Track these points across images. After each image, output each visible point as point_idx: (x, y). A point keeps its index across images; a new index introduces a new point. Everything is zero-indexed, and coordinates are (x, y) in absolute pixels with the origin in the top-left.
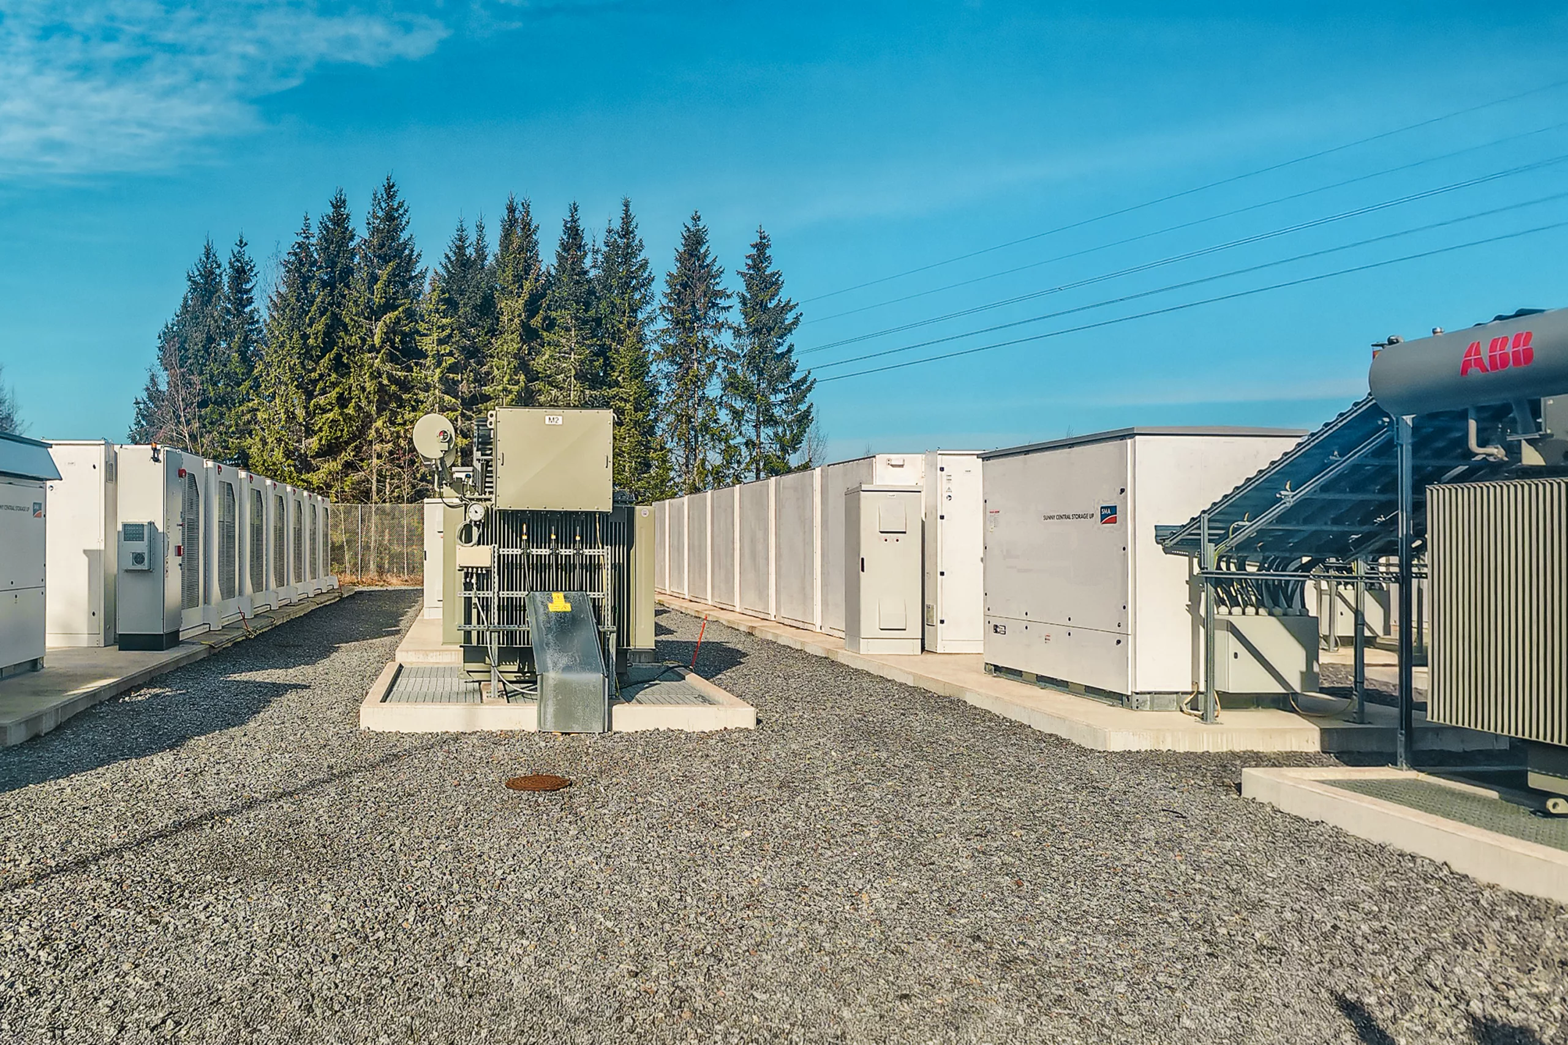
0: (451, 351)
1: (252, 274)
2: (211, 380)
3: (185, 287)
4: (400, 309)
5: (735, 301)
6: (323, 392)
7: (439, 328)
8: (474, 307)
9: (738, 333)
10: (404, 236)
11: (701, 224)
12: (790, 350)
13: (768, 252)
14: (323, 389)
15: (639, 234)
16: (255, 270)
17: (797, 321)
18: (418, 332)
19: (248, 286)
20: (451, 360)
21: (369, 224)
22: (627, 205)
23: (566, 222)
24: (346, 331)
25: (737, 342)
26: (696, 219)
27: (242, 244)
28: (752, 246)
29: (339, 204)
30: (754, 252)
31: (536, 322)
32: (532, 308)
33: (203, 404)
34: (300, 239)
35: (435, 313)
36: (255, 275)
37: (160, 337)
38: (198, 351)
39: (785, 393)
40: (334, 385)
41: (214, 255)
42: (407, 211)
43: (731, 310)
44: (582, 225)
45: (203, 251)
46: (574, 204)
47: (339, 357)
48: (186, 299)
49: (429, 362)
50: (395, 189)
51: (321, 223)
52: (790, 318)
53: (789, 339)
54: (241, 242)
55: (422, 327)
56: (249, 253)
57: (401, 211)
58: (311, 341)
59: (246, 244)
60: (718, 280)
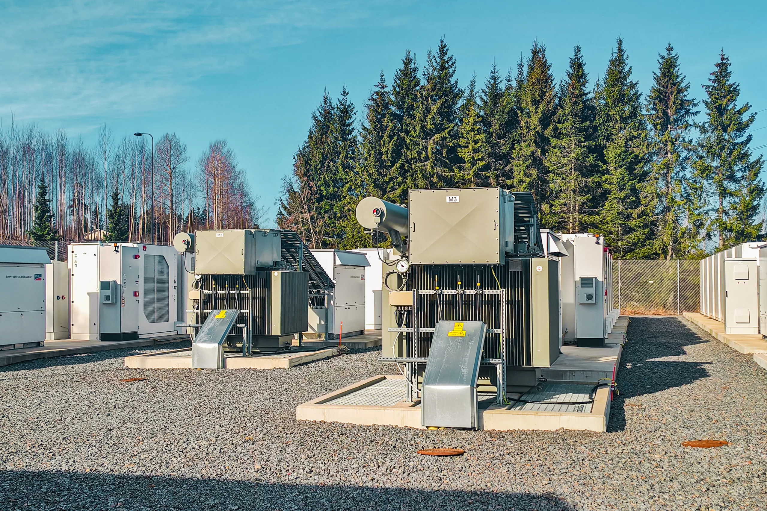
0: (482, 157)
1: (353, 113)
2: (325, 183)
3: (310, 124)
4: (446, 131)
5: (702, 107)
6: (393, 189)
7: (473, 141)
8: (501, 125)
9: (703, 130)
10: (453, 80)
11: (673, 53)
12: (749, 139)
13: (729, 69)
14: (392, 187)
15: (629, 63)
16: (355, 110)
17: (752, 119)
18: (460, 146)
19: (351, 121)
20: (482, 163)
21: (425, 75)
22: (620, 43)
23: (572, 60)
24: (408, 149)
25: (703, 136)
26: (670, 49)
27: (345, 93)
28: (715, 65)
29: (408, 61)
30: (717, 69)
31: (548, 132)
32: (545, 121)
33: (319, 200)
34: (378, 89)
35: (472, 131)
36: (355, 113)
37: (294, 158)
38: (317, 165)
39: (742, 172)
40: (399, 184)
41: (330, 102)
42: (454, 63)
43: (698, 114)
44: (584, 60)
45: (322, 99)
46: (578, 47)
47: (402, 166)
48: (311, 133)
49: (468, 165)
50: (446, 48)
51: (396, 75)
52: (745, 117)
53: (748, 132)
54: (344, 92)
55: (462, 142)
56: (350, 99)
57: (450, 63)
58: (384, 157)
59: (348, 94)
60: (685, 93)
